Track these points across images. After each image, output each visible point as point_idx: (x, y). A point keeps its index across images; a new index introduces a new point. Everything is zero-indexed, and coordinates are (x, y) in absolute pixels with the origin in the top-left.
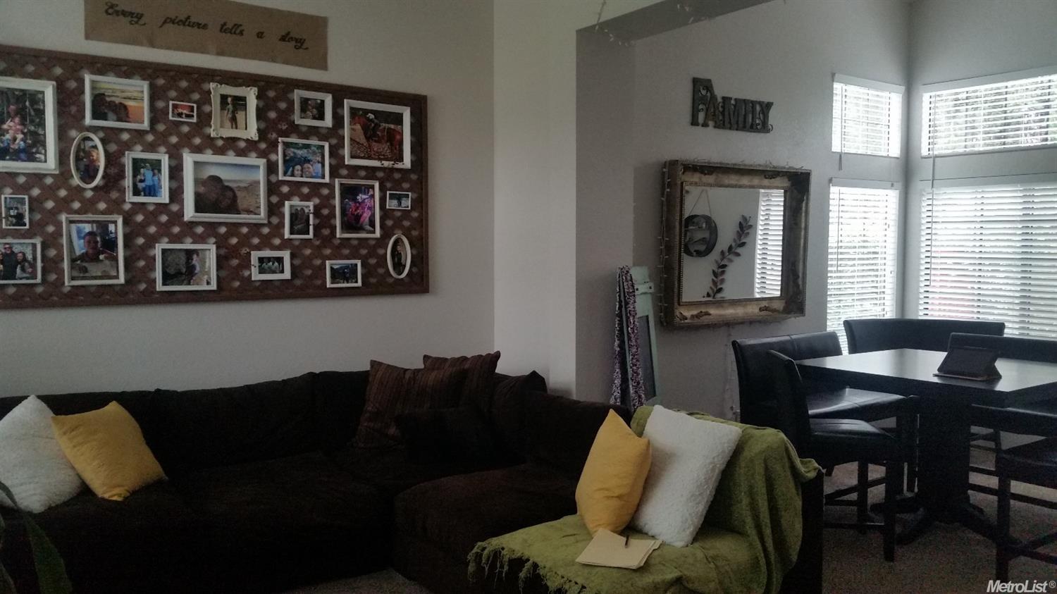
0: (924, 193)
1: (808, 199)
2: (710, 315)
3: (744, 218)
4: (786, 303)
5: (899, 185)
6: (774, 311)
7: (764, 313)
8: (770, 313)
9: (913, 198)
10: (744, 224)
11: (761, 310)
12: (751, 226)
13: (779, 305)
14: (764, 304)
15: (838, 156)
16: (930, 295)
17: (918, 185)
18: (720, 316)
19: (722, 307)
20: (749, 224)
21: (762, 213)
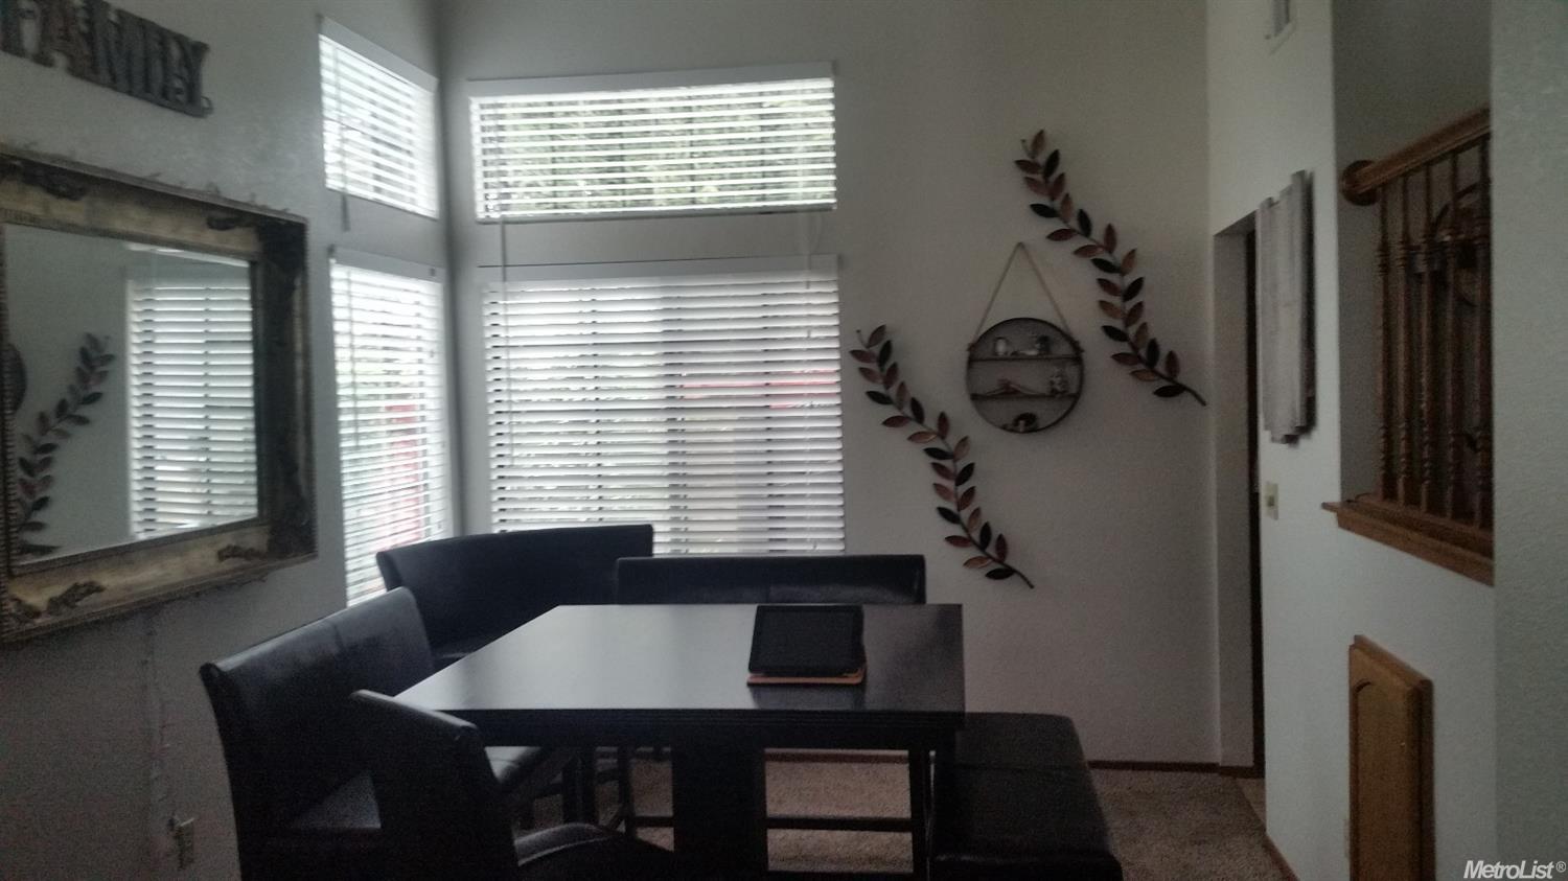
0: (486, 291)
1: (305, 286)
2: (100, 590)
3: (92, 340)
4: (272, 532)
5: (442, 272)
6: (249, 554)
7: (228, 565)
8: (243, 562)
9: (467, 300)
10: (94, 354)
11: (222, 556)
12: (109, 358)
13: (255, 540)
14: (227, 541)
15: (339, 200)
16: (509, 485)
17: (475, 276)
18: (128, 588)
19: (131, 563)
20: (106, 353)
21: (136, 329)
